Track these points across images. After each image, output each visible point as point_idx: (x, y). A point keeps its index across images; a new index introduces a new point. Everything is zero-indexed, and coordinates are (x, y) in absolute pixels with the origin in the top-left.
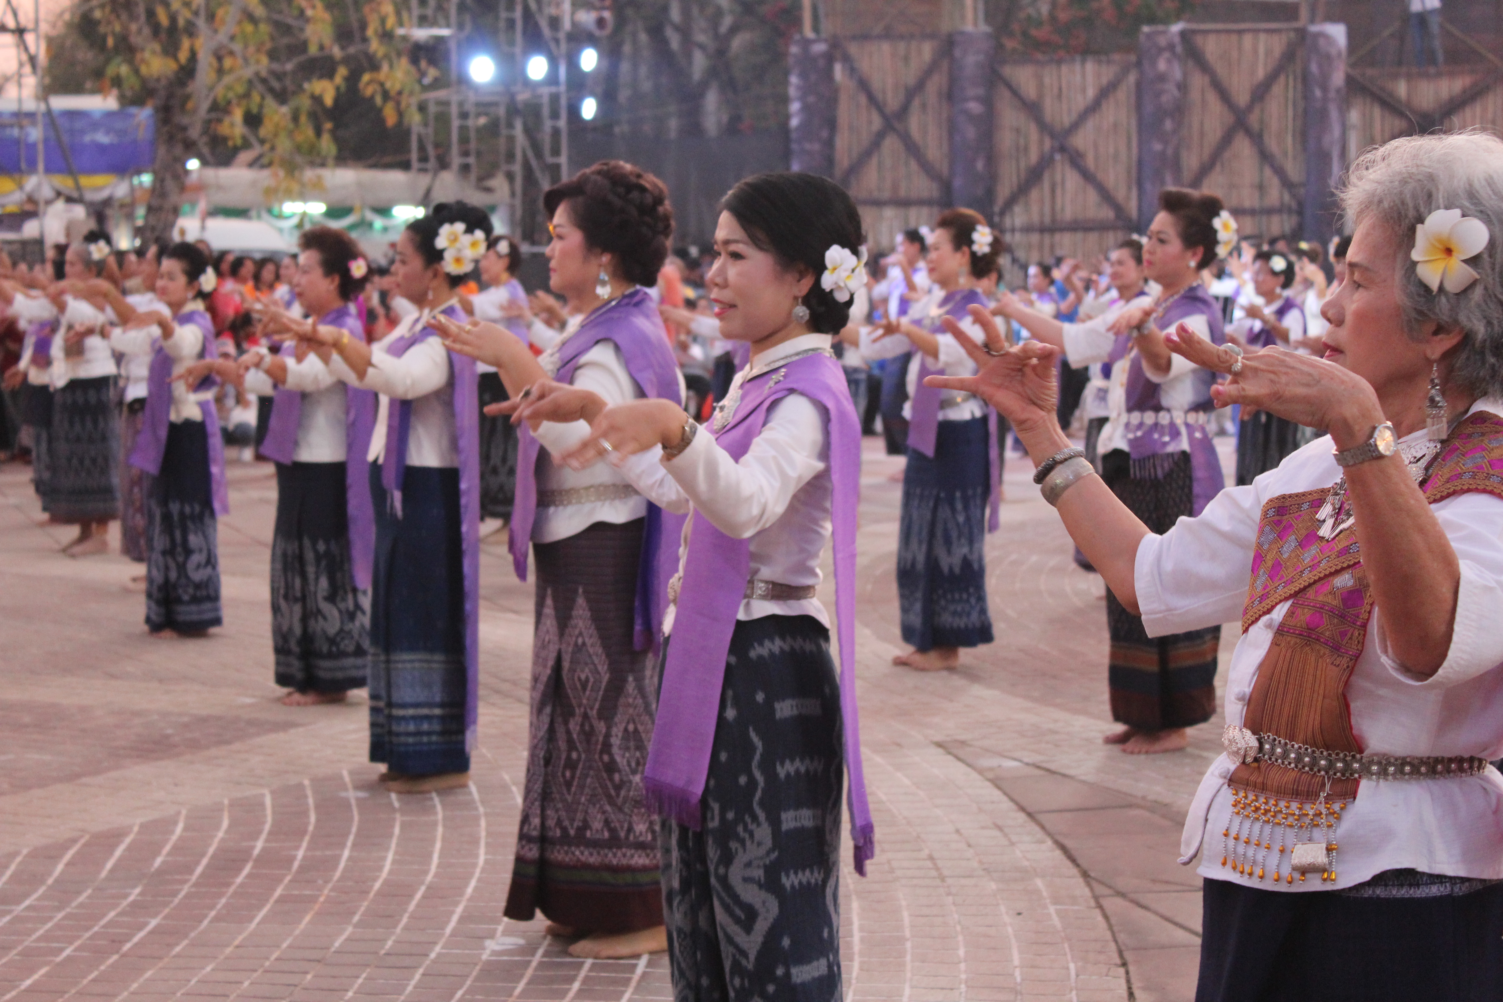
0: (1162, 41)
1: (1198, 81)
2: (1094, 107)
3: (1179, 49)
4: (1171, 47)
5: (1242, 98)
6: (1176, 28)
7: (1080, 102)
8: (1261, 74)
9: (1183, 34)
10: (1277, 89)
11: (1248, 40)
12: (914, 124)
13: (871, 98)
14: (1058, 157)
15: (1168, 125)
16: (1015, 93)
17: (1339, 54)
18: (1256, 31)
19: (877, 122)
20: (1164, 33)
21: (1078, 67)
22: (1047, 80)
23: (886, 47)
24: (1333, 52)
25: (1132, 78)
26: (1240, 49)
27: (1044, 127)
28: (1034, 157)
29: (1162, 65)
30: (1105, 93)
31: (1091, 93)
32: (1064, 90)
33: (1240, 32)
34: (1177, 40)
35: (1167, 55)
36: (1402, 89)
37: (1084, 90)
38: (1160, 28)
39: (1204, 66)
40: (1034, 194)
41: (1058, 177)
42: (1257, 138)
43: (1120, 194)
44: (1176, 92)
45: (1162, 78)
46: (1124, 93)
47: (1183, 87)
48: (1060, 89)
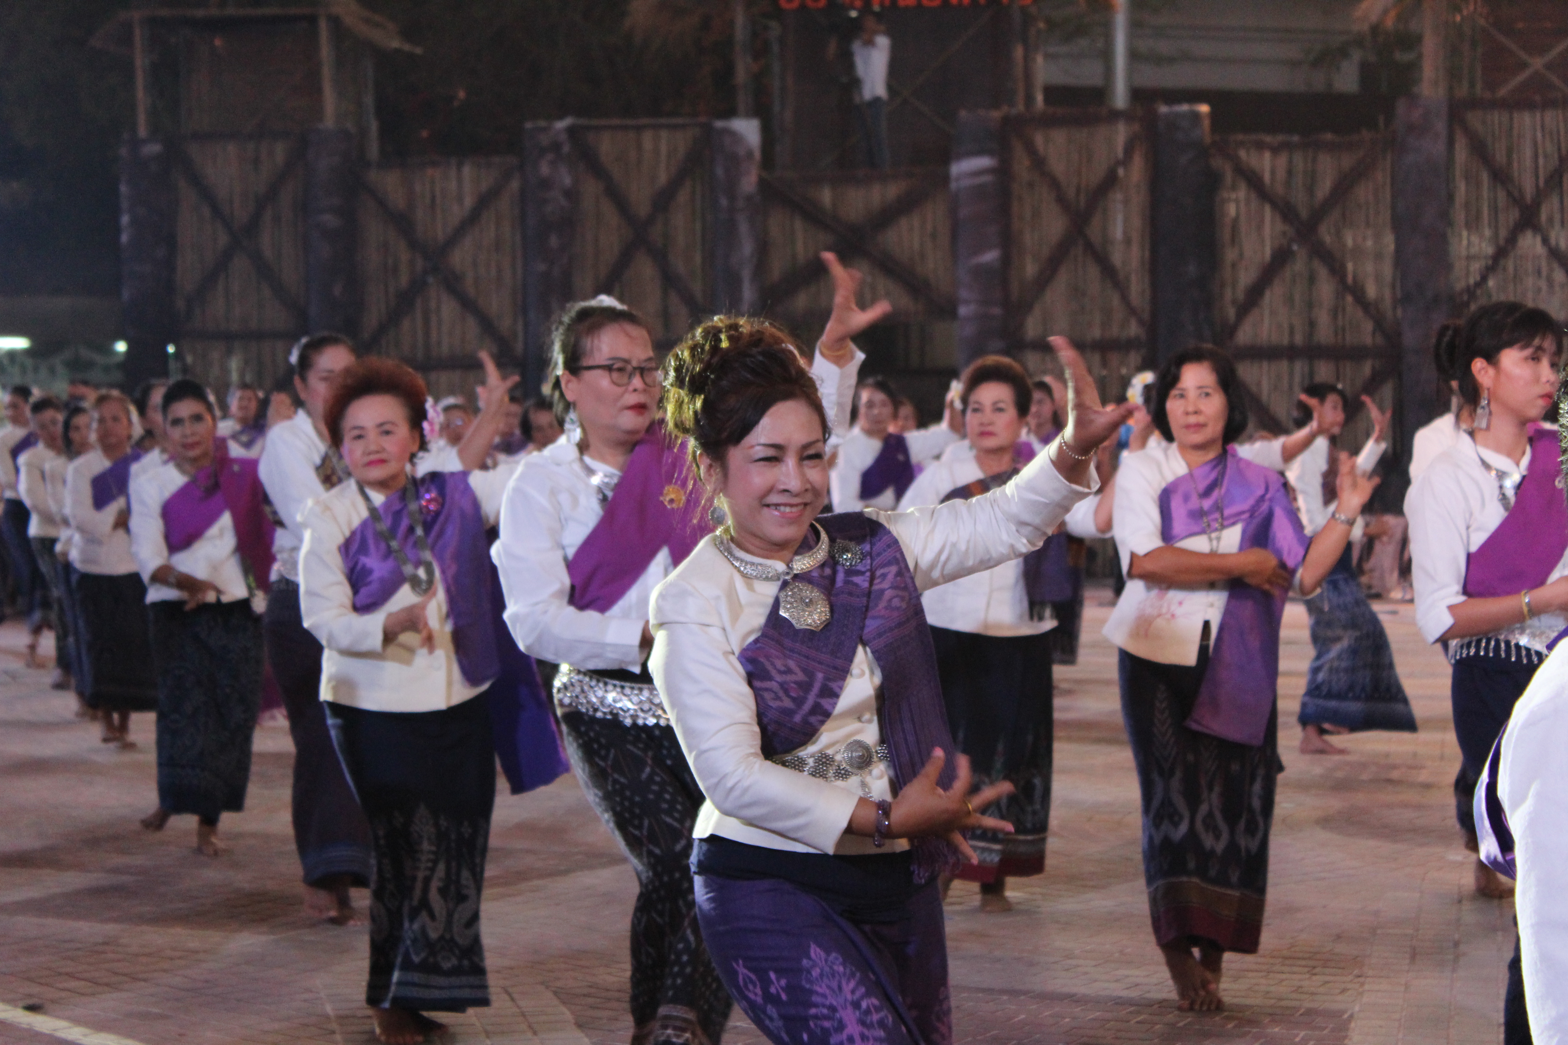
0: (544, 140)
1: (591, 188)
2: (473, 218)
3: (566, 149)
4: (556, 147)
5: (642, 208)
6: (561, 125)
7: (457, 213)
8: (663, 178)
9: (571, 131)
10: (683, 196)
11: (647, 138)
12: (265, 242)
13: (216, 211)
14: (431, 280)
15: (554, 241)
16: (382, 203)
17: (750, 154)
18: (656, 127)
19: (223, 239)
20: (545, 130)
21: (453, 173)
22: (418, 188)
23: (232, 148)
24: (742, 152)
25: (515, 185)
26: (639, 147)
27: (414, 244)
28: (404, 279)
29: (545, 169)
30: (484, 202)
31: (469, 202)
32: (438, 201)
33: (639, 129)
34: (563, 137)
35: (550, 156)
36: (826, 196)
37: (460, 199)
38: (542, 123)
39: (596, 168)
40: (406, 324)
41: (433, 304)
42: (661, 257)
43: (505, 324)
44: (563, 202)
45: (546, 184)
46: (505, 204)
47: (571, 195)
48: (433, 199)
